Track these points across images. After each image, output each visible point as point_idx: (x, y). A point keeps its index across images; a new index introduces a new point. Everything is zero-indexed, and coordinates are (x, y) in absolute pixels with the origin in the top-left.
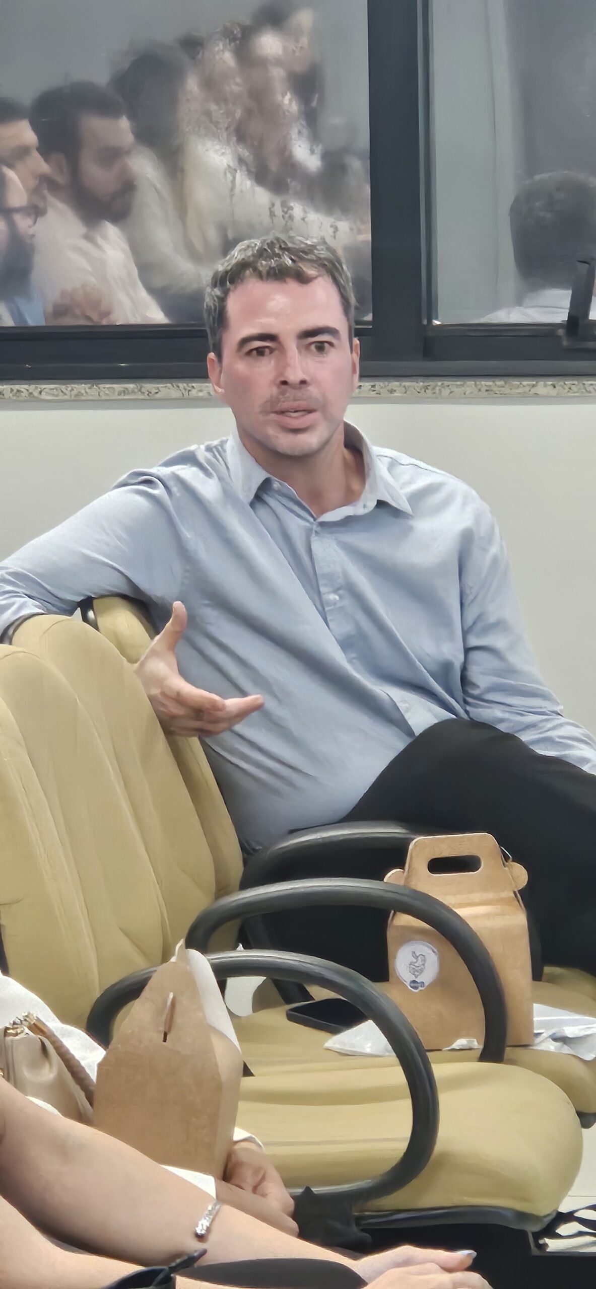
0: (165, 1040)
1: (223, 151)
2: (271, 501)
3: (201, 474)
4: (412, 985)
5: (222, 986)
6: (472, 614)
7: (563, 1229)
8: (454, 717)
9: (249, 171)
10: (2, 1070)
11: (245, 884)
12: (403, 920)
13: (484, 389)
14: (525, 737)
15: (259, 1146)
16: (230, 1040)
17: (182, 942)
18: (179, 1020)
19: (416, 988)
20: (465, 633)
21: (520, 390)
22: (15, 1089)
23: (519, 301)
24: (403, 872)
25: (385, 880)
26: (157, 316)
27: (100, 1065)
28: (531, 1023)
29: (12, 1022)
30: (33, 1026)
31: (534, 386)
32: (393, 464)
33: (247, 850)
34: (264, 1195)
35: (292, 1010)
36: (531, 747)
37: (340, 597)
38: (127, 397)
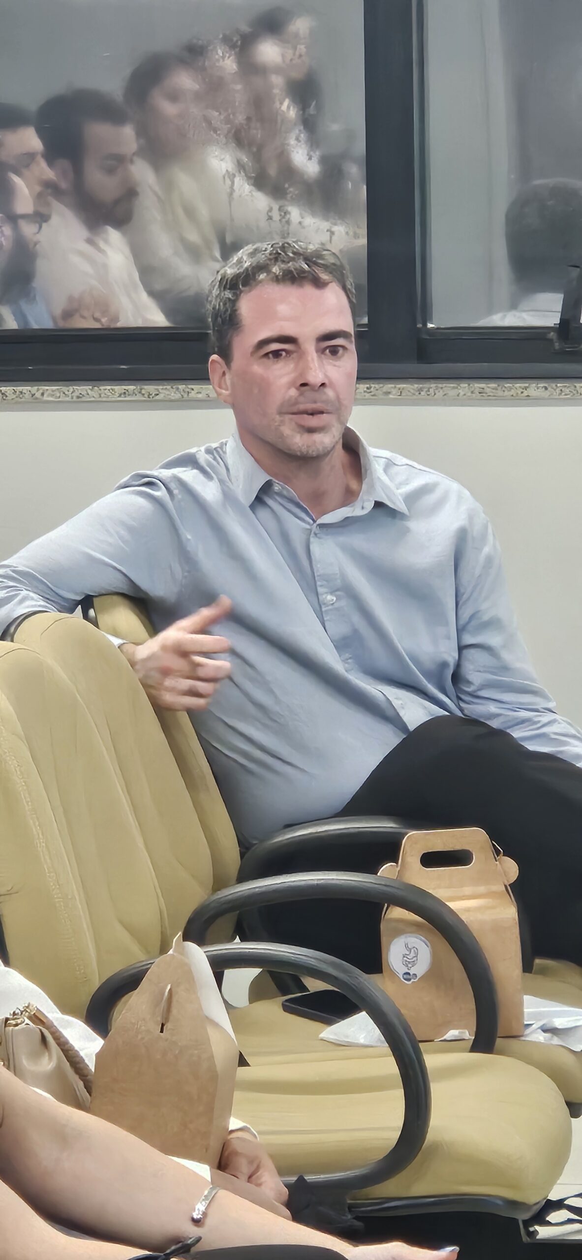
0: (162, 1031)
1: (223, 157)
2: (270, 502)
3: (201, 477)
4: (405, 976)
5: (219, 978)
6: (465, 614)
7: (553, 1217)
8: (447, 714)
9: (249, 178)
10: (3, 1061)
11: (242, 878)
12: (397, 913)
13: (477, 391)
14: (516, 734)
15: (255, 1135)
16: (224, 1029)
17: (180, 933)
18: (174, 1011)
19: (409, 980)
20: (460, 631)
21: (513, 392)
22: (16, 1077)
23: (514, 306)
24: (397, 867)
25: (379, 874)
26: (157, 318)
27: (99, 1056)
28: (522, 1013)
29: (12, 1013)
30: (33, 1016)
31: (526, 388)
32: (389, 464)
33: (244, 846)
34: (259, 1185)
35: (287, 1001)
36: (522, 744)
37: (336, 596)
38: (128, 399)
